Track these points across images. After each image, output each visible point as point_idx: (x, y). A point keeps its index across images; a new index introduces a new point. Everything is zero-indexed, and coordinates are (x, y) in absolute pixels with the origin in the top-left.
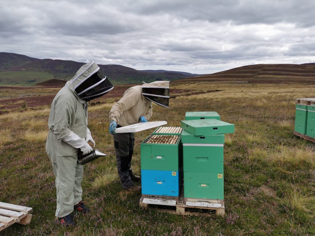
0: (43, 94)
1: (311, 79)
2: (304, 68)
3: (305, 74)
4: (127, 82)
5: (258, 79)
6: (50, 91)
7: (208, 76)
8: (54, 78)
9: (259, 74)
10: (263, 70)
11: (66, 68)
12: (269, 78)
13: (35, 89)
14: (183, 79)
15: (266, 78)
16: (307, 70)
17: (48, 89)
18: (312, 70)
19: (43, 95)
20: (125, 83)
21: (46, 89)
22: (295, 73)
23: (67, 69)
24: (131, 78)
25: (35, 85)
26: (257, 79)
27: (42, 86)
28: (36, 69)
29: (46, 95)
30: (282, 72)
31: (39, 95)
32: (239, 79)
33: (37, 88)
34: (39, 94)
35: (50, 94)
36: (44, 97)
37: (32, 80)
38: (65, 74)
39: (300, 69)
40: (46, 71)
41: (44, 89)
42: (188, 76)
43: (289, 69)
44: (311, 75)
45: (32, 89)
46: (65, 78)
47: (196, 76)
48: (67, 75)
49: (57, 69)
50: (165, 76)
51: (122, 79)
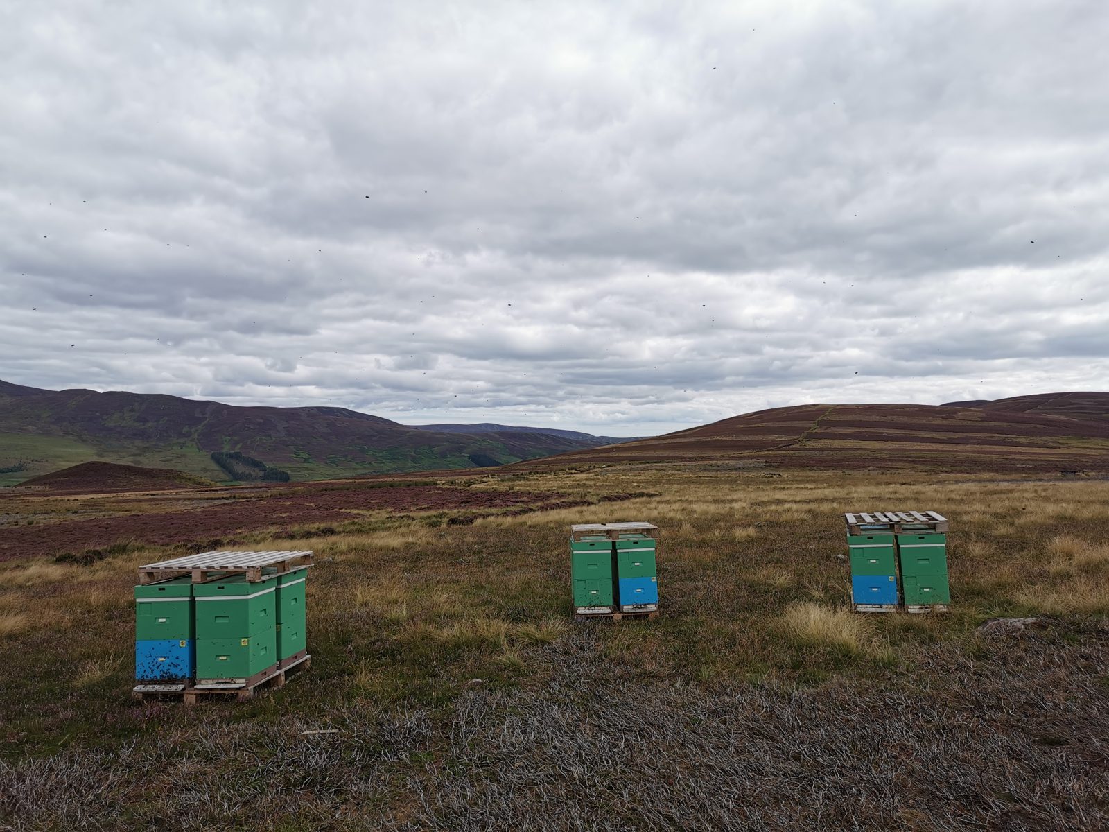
0: (46, 516)
1: (973, 452)
2: (953, 418)
3: (956, 436)
4: (365, 468)
5: (808, 453)
6: (75, 505)
7: (644, 443)
8: (95, 459)
9: (810, 437)
10: (820, 424)
11: (145, 421)
12: (842, 449)
13: (18, 500)
14: (564, 453)
15: (831, 449)
16: (960, 423)
17: (66, 497)
18: (977, 424)
19: (42, 520)
20: (359, 472)
21: (59, 498)
22: (925, 435)
23: (149, 424)
24: (382, 452)
25: (21, 485)
26: (803, 454)
27: (47, 489)
28: (30, 427)
29: (54, 519)
30: (881, 430)
31: (31, 523)
32: (747, 453)
33: (26, 495)
34: (32, 517)
35: (70, 516)
36: (46, 528)
37: (10, 466)
38: (138, 443)
39: (939, 422)
40: (66, 433)
41: (52, 498)
42: (581, 444)
43: (905, 419)
44: (974, 438)
45: (6, 500)
46: (140, 455)
47: (608, 444)
48: (147, 445)
49: (111, 424)
50: (500, 445)
51: (349, 457)
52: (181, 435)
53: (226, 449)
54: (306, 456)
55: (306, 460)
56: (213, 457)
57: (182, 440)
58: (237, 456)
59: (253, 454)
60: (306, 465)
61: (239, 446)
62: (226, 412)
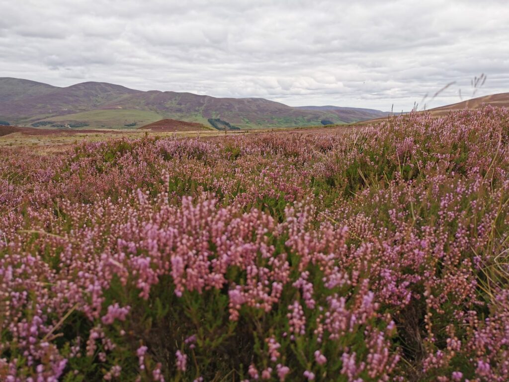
4: (273, 126)
11: (181, 104)
23: (182, 106)
24: (281, 119)
27: (150, 130)
28: (137, 107)
38: (179, 114)
40: (151, 110)
49: (167, 106)
50: (337, 116)
51: (266, 121)
52: (196, 111)
53: (214, 117)
54: (248, 121)
55: (247, 122)
56: (209, 120)
57: (196, 113)
58: (218, 120)
59: (225, 120)
60: (247, 125)
61: (219, 116)
62: (213, 100)
